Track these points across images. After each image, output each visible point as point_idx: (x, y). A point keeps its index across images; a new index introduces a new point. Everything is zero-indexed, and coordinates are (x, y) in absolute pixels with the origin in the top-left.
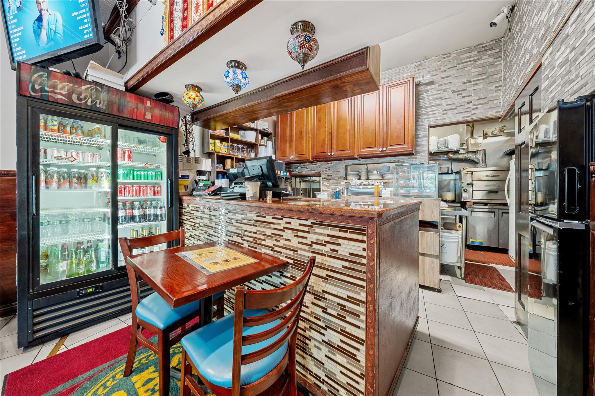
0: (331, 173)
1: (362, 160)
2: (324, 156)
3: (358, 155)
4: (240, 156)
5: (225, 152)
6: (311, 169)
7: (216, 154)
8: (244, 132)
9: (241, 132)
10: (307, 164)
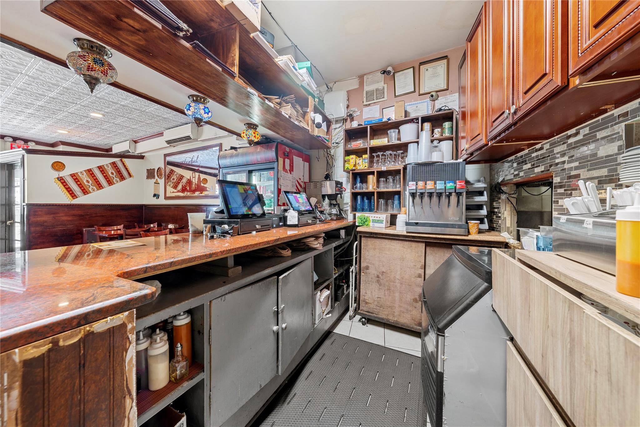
4: (385, 168)
5: (365, 168)
6: (534, 165)
7: (351, 172)
8: (397, 130)
9: (391, 132)
10: (526, 151)
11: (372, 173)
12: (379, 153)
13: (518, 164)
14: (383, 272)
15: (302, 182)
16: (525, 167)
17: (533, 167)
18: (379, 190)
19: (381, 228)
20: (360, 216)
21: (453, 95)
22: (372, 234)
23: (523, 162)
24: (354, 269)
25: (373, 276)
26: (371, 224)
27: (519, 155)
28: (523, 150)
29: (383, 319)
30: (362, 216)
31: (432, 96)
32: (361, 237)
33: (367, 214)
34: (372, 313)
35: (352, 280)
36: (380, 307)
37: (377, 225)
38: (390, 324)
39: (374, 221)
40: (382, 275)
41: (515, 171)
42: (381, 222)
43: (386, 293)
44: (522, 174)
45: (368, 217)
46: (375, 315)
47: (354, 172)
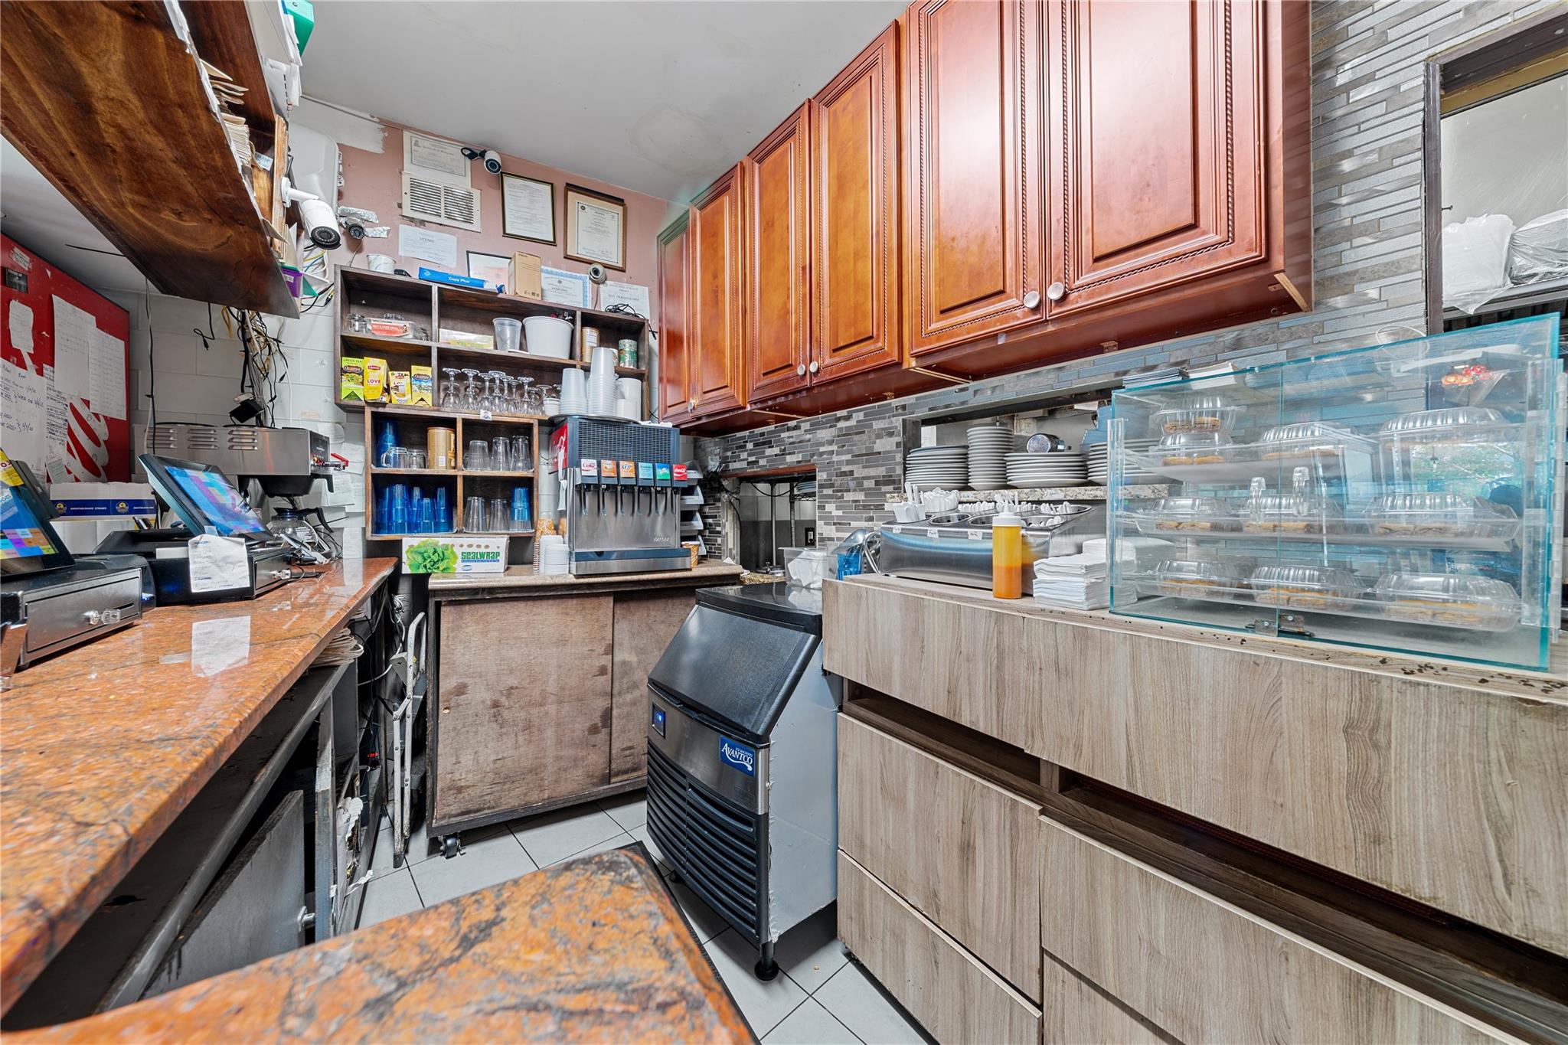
0: (848, 463)
1: (973, 385)
2: (785, 381)
3: (918, 356)
4: (490, 414)
5: (421, 404)
6: (784, 450)
7: (368, 411)
8: (519, 324)
9: (503, 324)
10: (772, 427)
11: (450, 423)
12: (465, 371)
13: (756, 445)
14: (512, 688)
15: (96, 415)
16: (769, 452)
17: (783, 453)
18: (469, 472)
19: (494, 573)
20: (419, 547)
21: (635, 286)
22: (477, 593)
23: (764, 443)
24: (410, 706)
25: (480, 707)
26: (459, 566)
27: (758, 431)
28: (768, 424)
29: (512, 811)
30: (425, 545)
31: (596, 272)
32: (438, 605)
33: (442, 540)
34: (478, 810)
35: (403, 743)
36: (504, 783)
37: (477, 567)
38: (534, 812)
39: (467, 558)
40: (508, 696)
41: (749, 455)
42: (493, 557)
43: (521, 739)
44: (762, 462)
45: (447, 546)
46: (486, 811)
47: (381, 410)
